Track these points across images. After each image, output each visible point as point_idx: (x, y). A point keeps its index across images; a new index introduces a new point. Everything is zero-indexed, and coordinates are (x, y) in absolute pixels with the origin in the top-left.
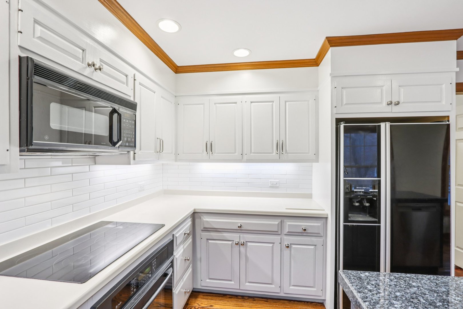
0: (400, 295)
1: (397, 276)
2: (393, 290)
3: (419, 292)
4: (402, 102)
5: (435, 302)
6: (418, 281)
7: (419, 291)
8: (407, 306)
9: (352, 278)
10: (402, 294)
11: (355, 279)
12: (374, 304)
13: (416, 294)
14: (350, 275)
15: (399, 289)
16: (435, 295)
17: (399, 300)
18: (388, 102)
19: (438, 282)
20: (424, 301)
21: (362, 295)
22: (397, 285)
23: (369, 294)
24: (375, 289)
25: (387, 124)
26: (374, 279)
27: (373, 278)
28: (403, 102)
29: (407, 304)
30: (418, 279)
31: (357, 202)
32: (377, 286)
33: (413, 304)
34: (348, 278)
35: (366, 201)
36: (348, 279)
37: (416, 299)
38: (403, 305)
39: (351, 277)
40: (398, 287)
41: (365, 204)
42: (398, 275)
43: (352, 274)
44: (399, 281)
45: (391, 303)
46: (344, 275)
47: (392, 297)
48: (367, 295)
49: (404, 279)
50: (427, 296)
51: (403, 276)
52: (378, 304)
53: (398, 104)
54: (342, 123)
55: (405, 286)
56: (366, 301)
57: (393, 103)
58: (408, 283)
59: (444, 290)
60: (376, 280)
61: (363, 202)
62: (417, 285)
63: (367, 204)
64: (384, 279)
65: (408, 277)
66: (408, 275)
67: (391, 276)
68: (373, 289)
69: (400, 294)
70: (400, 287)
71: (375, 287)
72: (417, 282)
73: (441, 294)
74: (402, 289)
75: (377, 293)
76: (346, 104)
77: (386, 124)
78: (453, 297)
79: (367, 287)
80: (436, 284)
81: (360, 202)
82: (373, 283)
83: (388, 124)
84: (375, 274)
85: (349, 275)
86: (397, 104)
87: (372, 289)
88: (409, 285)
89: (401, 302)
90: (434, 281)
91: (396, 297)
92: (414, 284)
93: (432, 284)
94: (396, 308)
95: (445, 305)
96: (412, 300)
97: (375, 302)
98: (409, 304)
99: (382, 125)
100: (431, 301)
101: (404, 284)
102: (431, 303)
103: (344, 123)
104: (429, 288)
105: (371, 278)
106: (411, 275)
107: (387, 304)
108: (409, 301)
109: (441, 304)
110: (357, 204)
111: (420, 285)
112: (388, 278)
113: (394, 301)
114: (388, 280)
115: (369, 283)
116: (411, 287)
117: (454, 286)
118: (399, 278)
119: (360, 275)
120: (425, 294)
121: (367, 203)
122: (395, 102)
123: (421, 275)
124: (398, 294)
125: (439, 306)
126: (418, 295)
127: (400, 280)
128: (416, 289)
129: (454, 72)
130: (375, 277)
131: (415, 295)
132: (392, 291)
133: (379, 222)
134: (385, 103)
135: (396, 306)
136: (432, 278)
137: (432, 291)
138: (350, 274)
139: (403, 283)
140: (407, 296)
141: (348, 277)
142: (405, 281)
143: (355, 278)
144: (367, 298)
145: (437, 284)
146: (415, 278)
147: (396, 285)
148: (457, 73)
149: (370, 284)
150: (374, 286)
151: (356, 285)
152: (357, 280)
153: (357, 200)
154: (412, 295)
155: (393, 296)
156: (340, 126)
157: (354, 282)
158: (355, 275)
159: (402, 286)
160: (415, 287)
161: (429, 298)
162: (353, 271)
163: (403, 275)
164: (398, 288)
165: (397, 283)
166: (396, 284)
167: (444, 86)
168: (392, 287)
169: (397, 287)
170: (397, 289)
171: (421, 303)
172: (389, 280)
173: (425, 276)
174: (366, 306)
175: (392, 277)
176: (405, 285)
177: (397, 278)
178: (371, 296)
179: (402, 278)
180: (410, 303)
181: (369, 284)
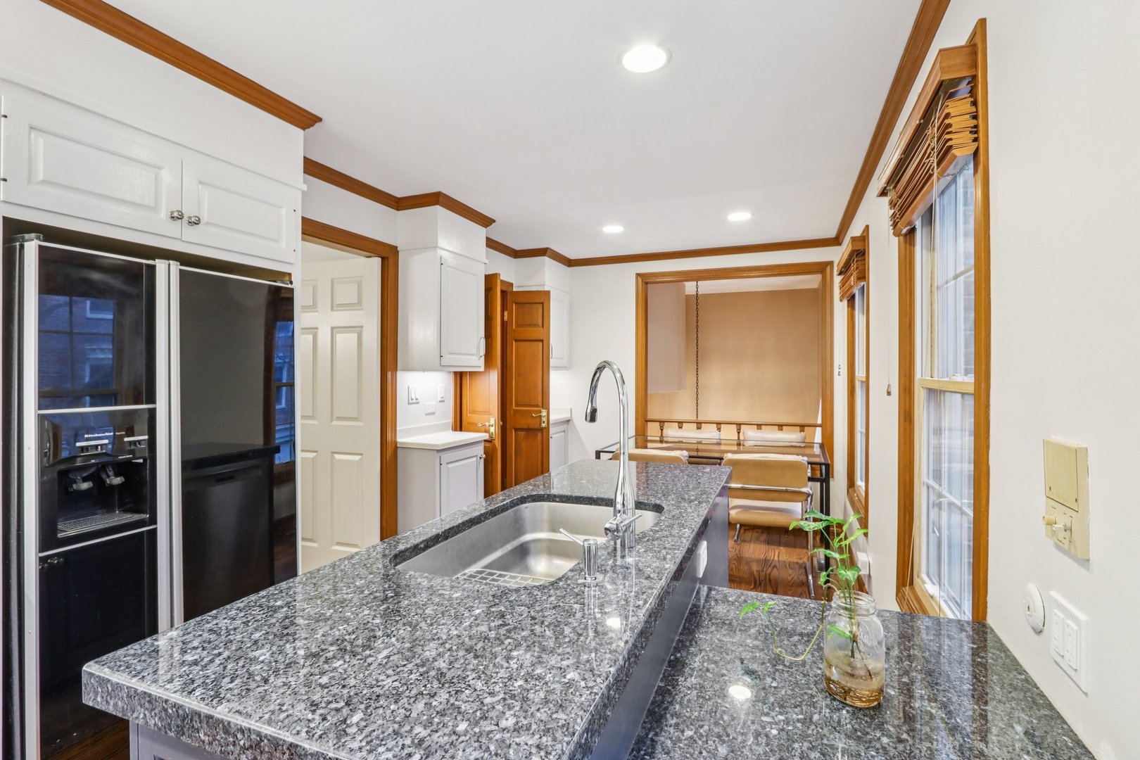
0: (261, 636)
1: (241, 605)
2: (245, 634)
3: (293, 612)
4: (206, 221)
5: (322, 613)
6: (284, 594)
7: (292, 609)
8: (281, 646)
9: (135, 661)
10: (264, 632)
11: (145, 660)
12: (214, 683)
13: (288, 618)
14: (124, 659)
15: (255, 626)
16: (319, 602)
17: (263, 645)
18: (172, 213)
19: (314, 581)
20: (306, 622)
21: (179, 683)
22: (249, 622)
23: (195, 672)
24: (205, 652)
25: (171, 266)
26: (194, 636)
27: (192, 635)
28: (207, 223)
29: (281, 643)
30: (281, 592)
31: (85, 480)
32: (205, 645)
33: (291, 638)
34: (122, 668)
35: (111, 473)
36: (124, 671)
37: (292, 625)
38: (274, 648)
39: (131, 662)
40: (253, 624)
41: (110, 480)
42: (242, 602)
43: (129, 655)
44: (249, 612)
45: (251, 660)
46: (107, 670)
47: (247, 648)
48: (191, 676)
49: (258, 604)
50: (307, 611)
51: (253, 599)
52: (223, 678)
53: (195, 222)
54: (33, 235)
55: (264, 616)
56: (193, 690)
57: (186, 218)
58: (268, 608)
59: (328, 587)
60: (200, 635)
61: (104, 476)
62: (285, 602)
63: (118, 481)
64: (217, 624)
65: (263, 598)
66: (263, 593)
67: (231, 611)
68: (200, 657)
69: (261, 634)
70: (255, 621)
71: (204, 649)
72: (283, 597)
73: (326, 597)
74: (261, 622)
75: (213, 659)
76: (44, 182)
77: (169, 265)
78: (345, 591)
79: (184, 661)
80: (313, 586)
81: (96, 478)
82: (195, 644)
83: (175, 266)
84: (193, 624)
85: (120, 661)
86: (196, 224)
87: (196, 657)
88: (270, 609)
89: (268, 646)
90: (309, 582)
91: (256, 642)
92: (279, 603)
93: (307, 588)
94: (263, 662)
95: (338, 609)
96: (285, 632)
97: (215, 678)
98: (285, 641)
99: (161, 265)
100: (317, 616)
101: (262, 612)
102: (318, 618)
103: (38, 238)
104: (306, 596)
105: (185, 637)
106: (267, 590)
107: (243, 666)
108: (282, 636)
109: (332, 611)
110: (85, 486)
111: (289, 599)
112: (225, 619)
113: (254, 653)
114: (226, 621)
115: (185, 650)
116: (275, 611)
117: (339, 575)
118: (248, 607)
119: (153, 644)
120: (304, 610)
121: (117, 475)
122: (190, 218)
123: (285, 583)
124: (257, 635)
125: (331, 615)
126: (293, 618)
127: (250, 609)
128: (285, 609)
129: (300, 189)
130: (196, 631)
131: (287, 620)
132: (243, 637)
133: (153, 520)
134: (164, 215)
135: (261, 658)
136: (304, 579)
137: (311, 599)
138: (125, 657)
139: (259, 611)
140: (275, 630)
141: (120, 666)
142: (260, 606)
143: (143, 658)
144: (193, 681)
145: (315, 584)
146: (277, 592)
147: (246, 623)
148: (304, 193)
149: (189, 651)
150: (199, 650)
151: (151, 672)
152: (151, 660)
153: (85, 475)
154: (283, 624)
155: (249, 645)
156: (22, 247)
157: (143, 669)
158: (139, 652)
159: (259, 617)
160: (282, 607)
161: (312, 613)
162: (129, 647)
163: (253, 597)
164: (252, 626)
165: (247, 618)
166: (245, 620)
167: (283, 211)
168: (240, 629)
169: (250, 624)
170: (250, 629)
171: (303, 626)
172: (229, 621)
173: (292, 580)
174: (199, 698)
175: (234, 612)
176: (264, 614)
177: (243, 608)
178: (201, 673)
179: (253, 604)
180: (285, 638)
181: (186, 652)
